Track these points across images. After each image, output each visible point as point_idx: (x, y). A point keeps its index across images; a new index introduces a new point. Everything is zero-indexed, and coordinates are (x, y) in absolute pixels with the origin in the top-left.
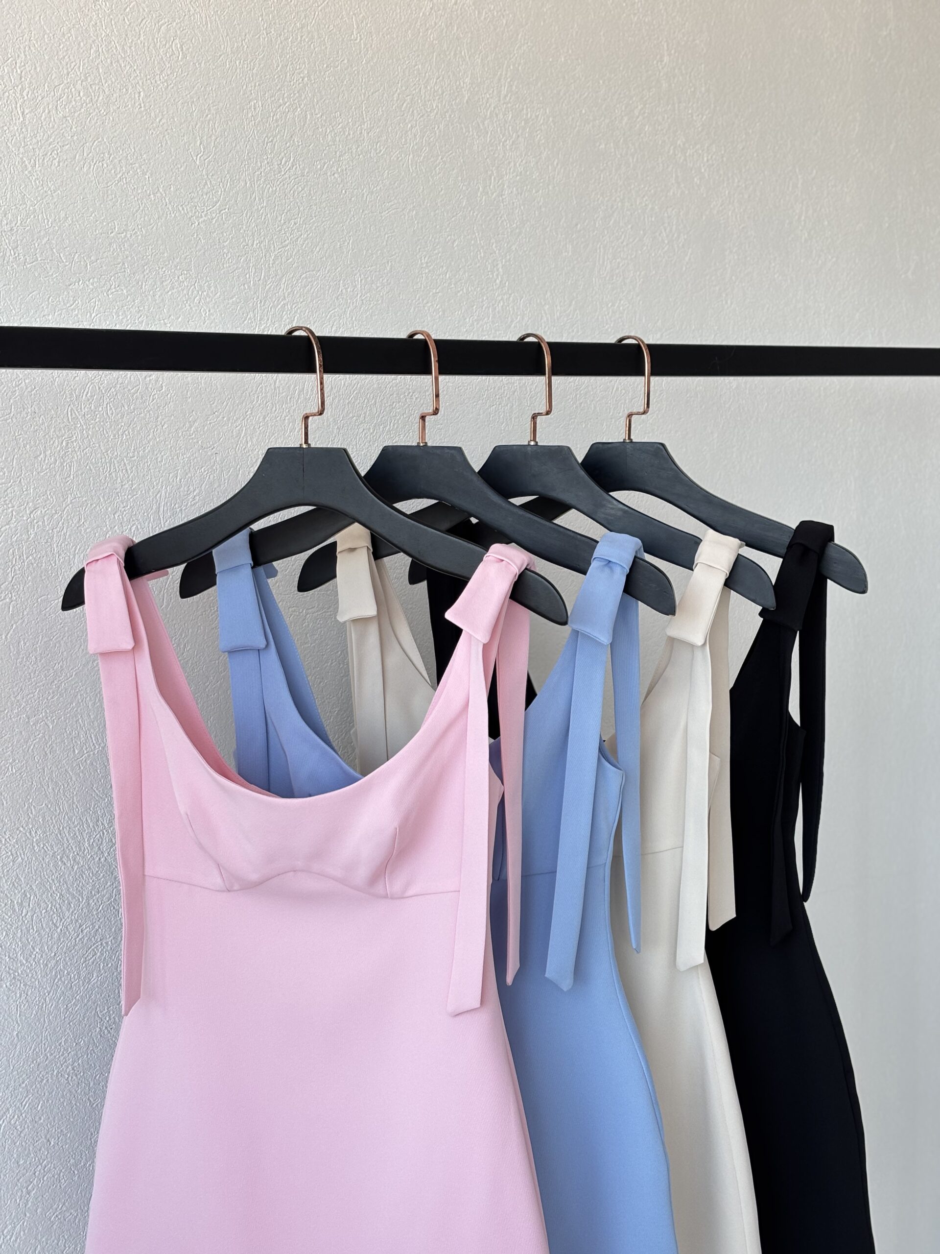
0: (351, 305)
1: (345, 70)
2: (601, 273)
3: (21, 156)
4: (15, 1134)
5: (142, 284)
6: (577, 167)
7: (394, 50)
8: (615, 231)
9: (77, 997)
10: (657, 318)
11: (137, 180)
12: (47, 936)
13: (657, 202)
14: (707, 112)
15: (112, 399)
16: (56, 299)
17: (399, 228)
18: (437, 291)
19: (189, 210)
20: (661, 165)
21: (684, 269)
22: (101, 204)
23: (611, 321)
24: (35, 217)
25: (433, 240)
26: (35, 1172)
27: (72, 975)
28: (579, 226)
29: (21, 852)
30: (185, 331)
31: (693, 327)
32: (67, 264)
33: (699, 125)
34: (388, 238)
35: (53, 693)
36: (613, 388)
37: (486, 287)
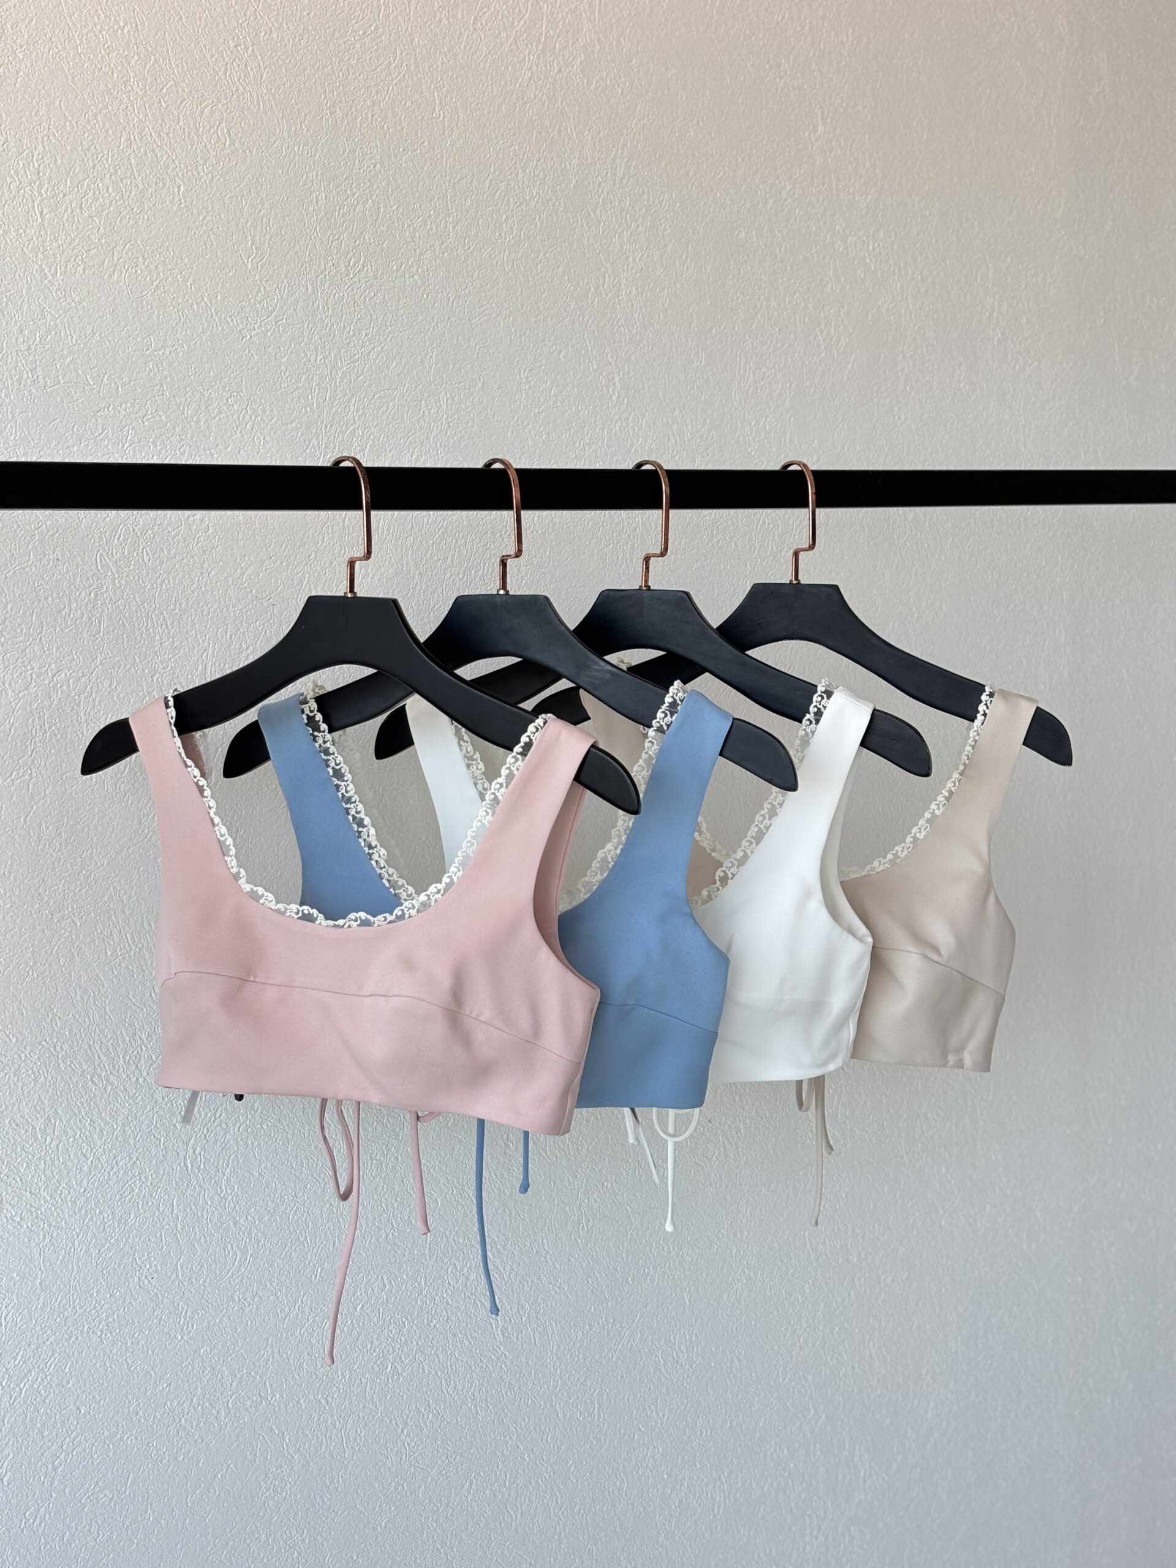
0: (435, 428)
1: (426, 153)
2: (742, 385)
3: (39, 263)
4: (38, 1399)
5: (184, 408)
6: (712, 260)
7: (485, 129)
8: (759, 336)
9: (112, 1241)
10: (812, 438)
11: (177, 288)
12: (75, 1169)
13: (811, 300)
14: (872, 192)
15: (149, 543)
16: (82, 427)
17: (492, 337)
18: (540, 410)
19: (239, 321)
20: (816, 256)
21: (846, 378)
22: (134, 317)
23: (755, 443)
24: (56, 333)
25: (534, 350)
26: (63, 1445)
27: (106, 1215)
28: (714, 329)
29: (44, 1070)
30: (235, 463)
31: (858, 448)
32: (95, 386)
33: (862, 207)
34: (479, 349)
35: (81, 884)
36: (759, 522)
37: (599, 405)
